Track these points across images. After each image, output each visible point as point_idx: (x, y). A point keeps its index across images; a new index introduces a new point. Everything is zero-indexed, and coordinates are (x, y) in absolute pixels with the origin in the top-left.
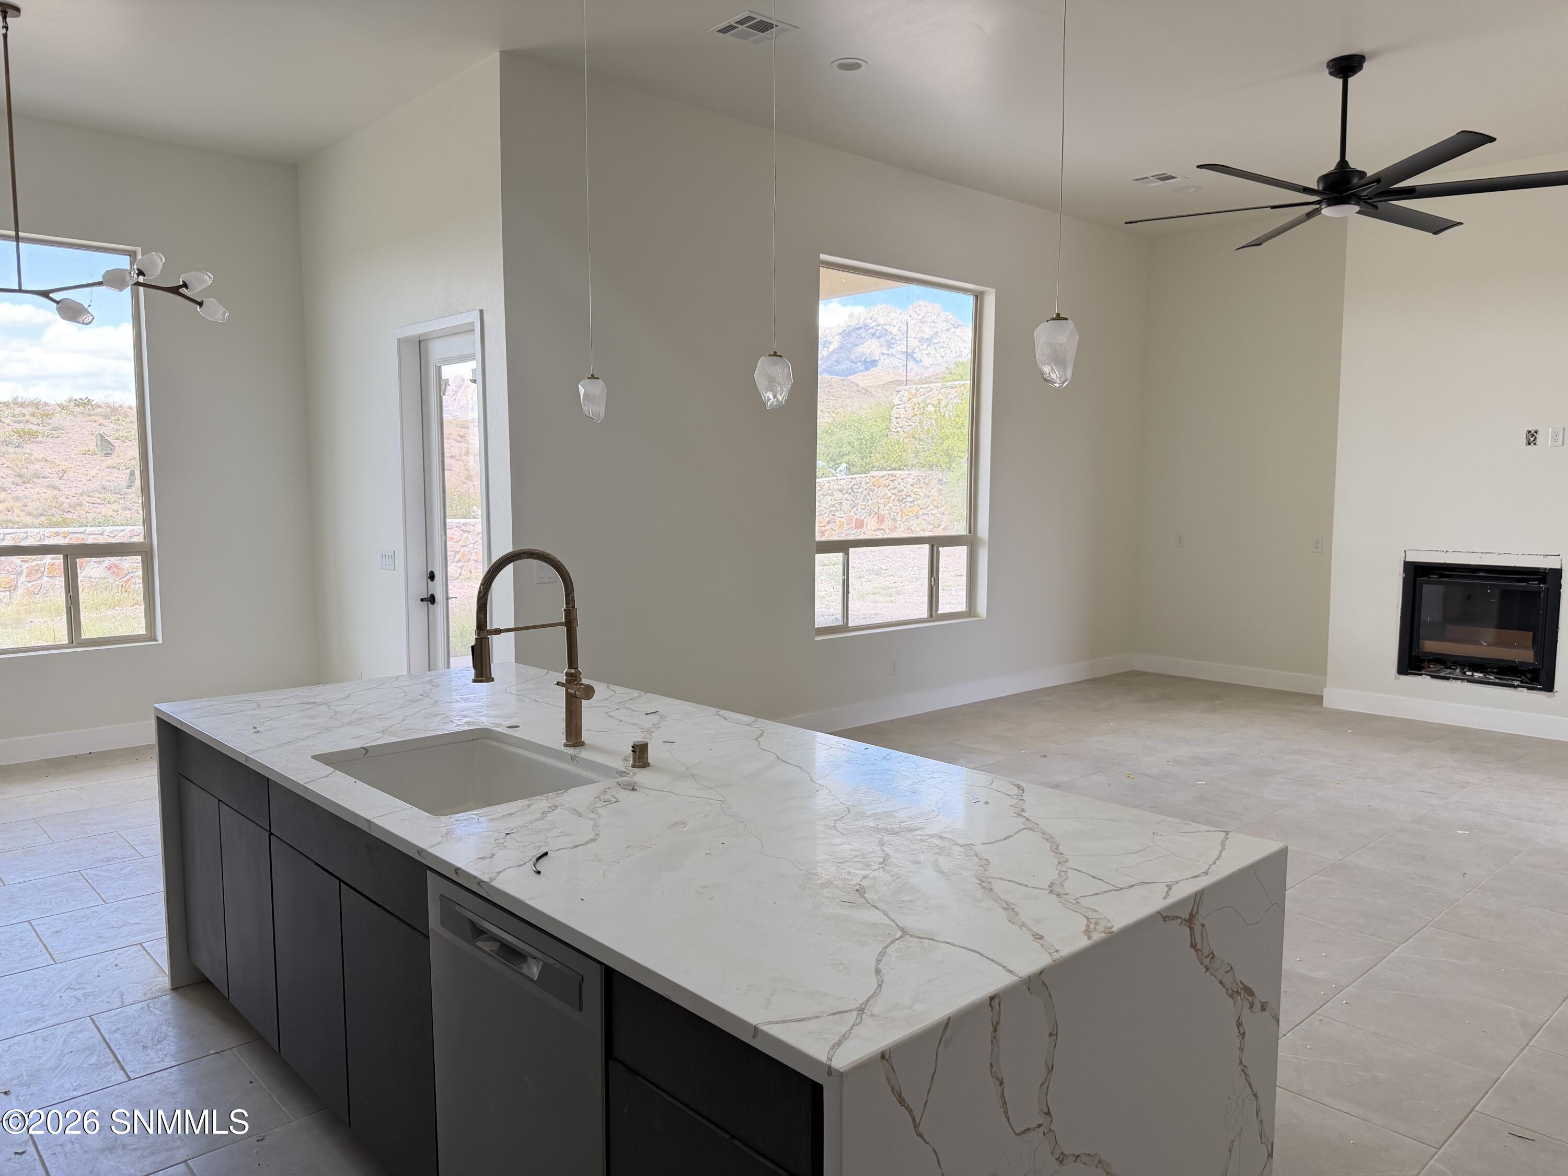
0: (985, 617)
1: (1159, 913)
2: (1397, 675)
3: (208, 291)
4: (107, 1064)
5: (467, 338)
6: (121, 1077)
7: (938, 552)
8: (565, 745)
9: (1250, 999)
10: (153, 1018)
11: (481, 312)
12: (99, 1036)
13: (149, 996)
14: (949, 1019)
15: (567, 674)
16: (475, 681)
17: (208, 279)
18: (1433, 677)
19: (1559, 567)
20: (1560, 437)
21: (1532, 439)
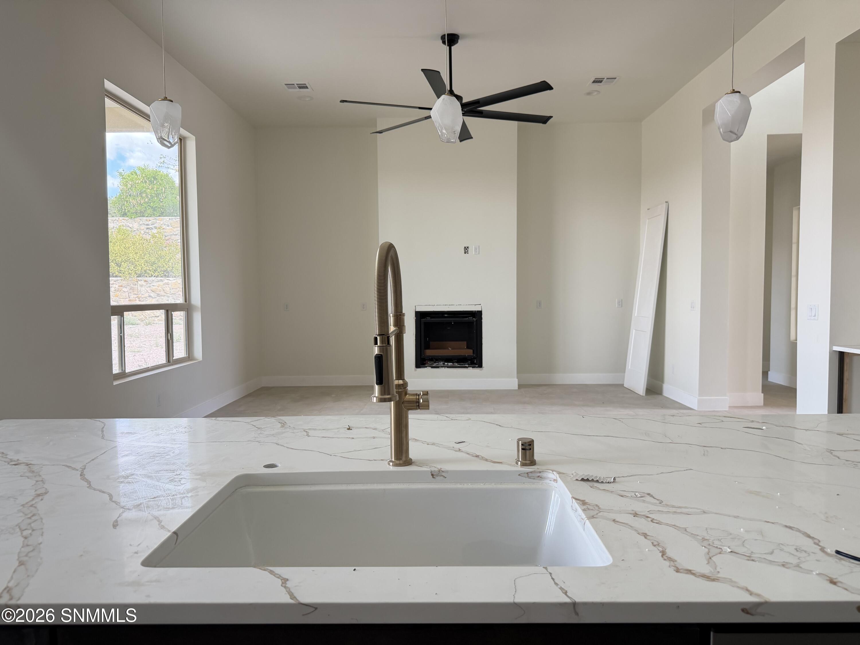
0: (201, 359)
2: (416, 368)
7: (172, 315)
18: (432, 367)
19: (480, 310)
20: (478, 250)
21: (466, 251)
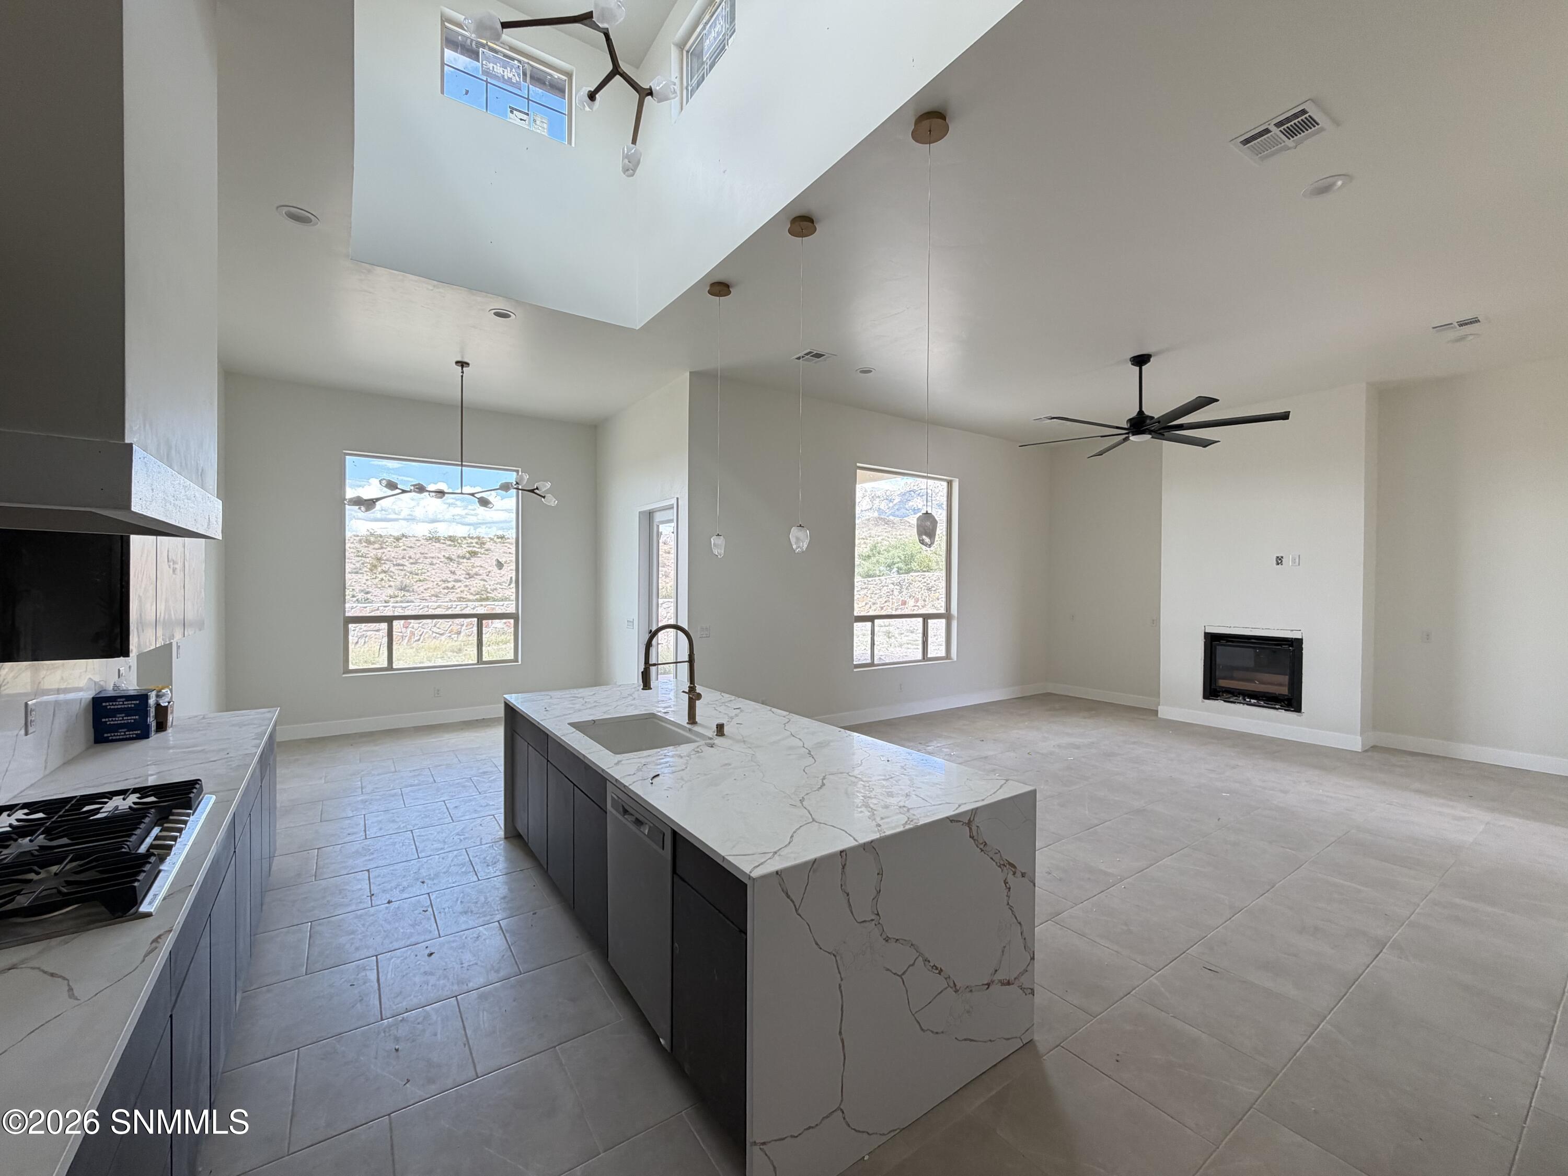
0: (955, 660)
1: (947, 818)
2: (1204, 699)
3: (548, 491)
4: (470, 872)
5: (672, 511)
6: (475, 878)
7: (927, 622)
8: (688, 723)
9: (1013, 870)
10: (494, 851)
11: (677, 499)
12: (468, 859)
13: (493, 841)
14: (816, 859)
15: (689, 687)
16: (643, 689)
17: (548, 485)
18: (1225, 701)
19: (1301, 637)
20: (1297, 560)
21: (1280, 562)
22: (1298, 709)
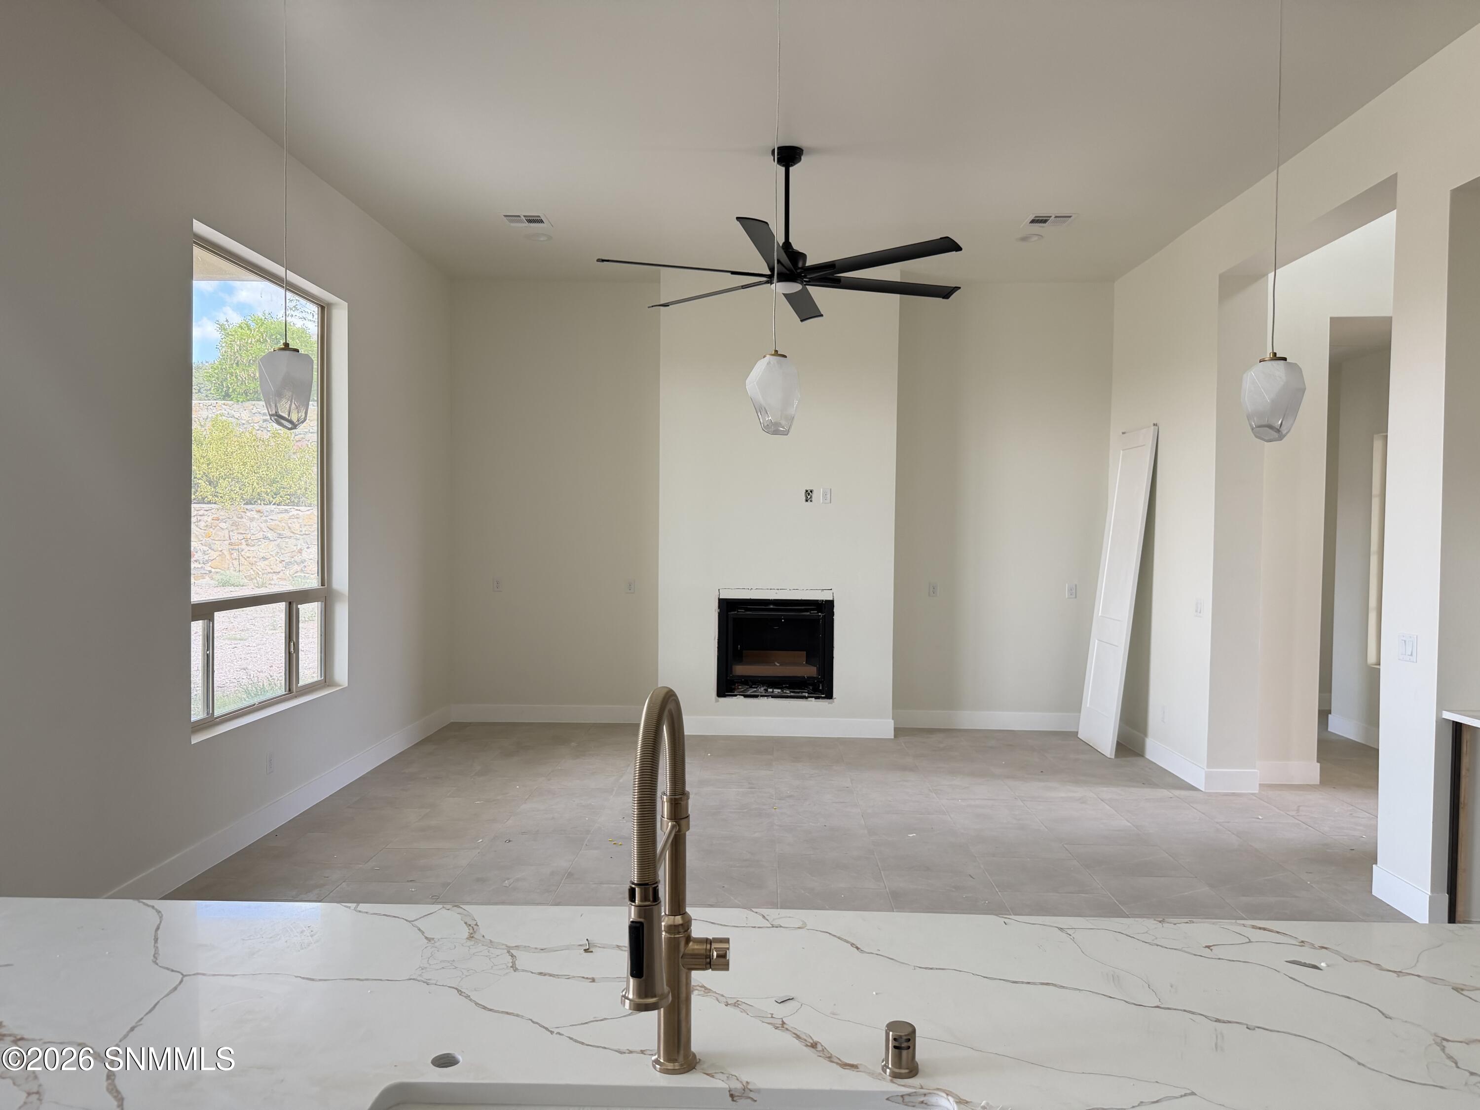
0: (346, 685)
2: (717, 698)
7: (298, 610)
19: (831, 599)
20: (828, 496)
21: (809, 497)
22: (829, 695)
